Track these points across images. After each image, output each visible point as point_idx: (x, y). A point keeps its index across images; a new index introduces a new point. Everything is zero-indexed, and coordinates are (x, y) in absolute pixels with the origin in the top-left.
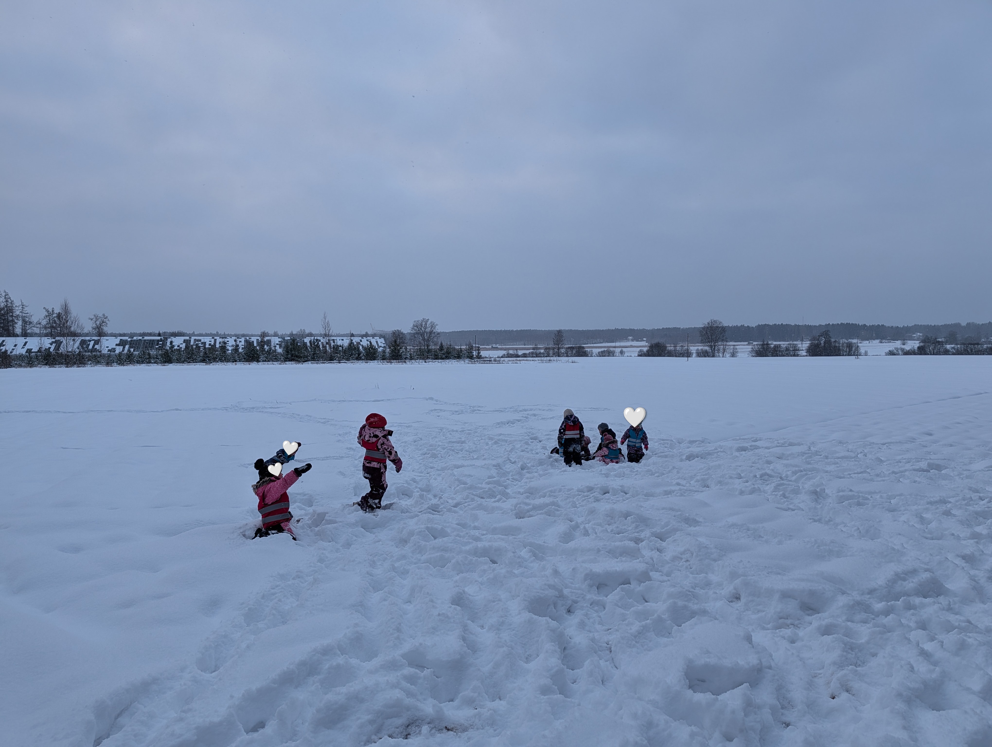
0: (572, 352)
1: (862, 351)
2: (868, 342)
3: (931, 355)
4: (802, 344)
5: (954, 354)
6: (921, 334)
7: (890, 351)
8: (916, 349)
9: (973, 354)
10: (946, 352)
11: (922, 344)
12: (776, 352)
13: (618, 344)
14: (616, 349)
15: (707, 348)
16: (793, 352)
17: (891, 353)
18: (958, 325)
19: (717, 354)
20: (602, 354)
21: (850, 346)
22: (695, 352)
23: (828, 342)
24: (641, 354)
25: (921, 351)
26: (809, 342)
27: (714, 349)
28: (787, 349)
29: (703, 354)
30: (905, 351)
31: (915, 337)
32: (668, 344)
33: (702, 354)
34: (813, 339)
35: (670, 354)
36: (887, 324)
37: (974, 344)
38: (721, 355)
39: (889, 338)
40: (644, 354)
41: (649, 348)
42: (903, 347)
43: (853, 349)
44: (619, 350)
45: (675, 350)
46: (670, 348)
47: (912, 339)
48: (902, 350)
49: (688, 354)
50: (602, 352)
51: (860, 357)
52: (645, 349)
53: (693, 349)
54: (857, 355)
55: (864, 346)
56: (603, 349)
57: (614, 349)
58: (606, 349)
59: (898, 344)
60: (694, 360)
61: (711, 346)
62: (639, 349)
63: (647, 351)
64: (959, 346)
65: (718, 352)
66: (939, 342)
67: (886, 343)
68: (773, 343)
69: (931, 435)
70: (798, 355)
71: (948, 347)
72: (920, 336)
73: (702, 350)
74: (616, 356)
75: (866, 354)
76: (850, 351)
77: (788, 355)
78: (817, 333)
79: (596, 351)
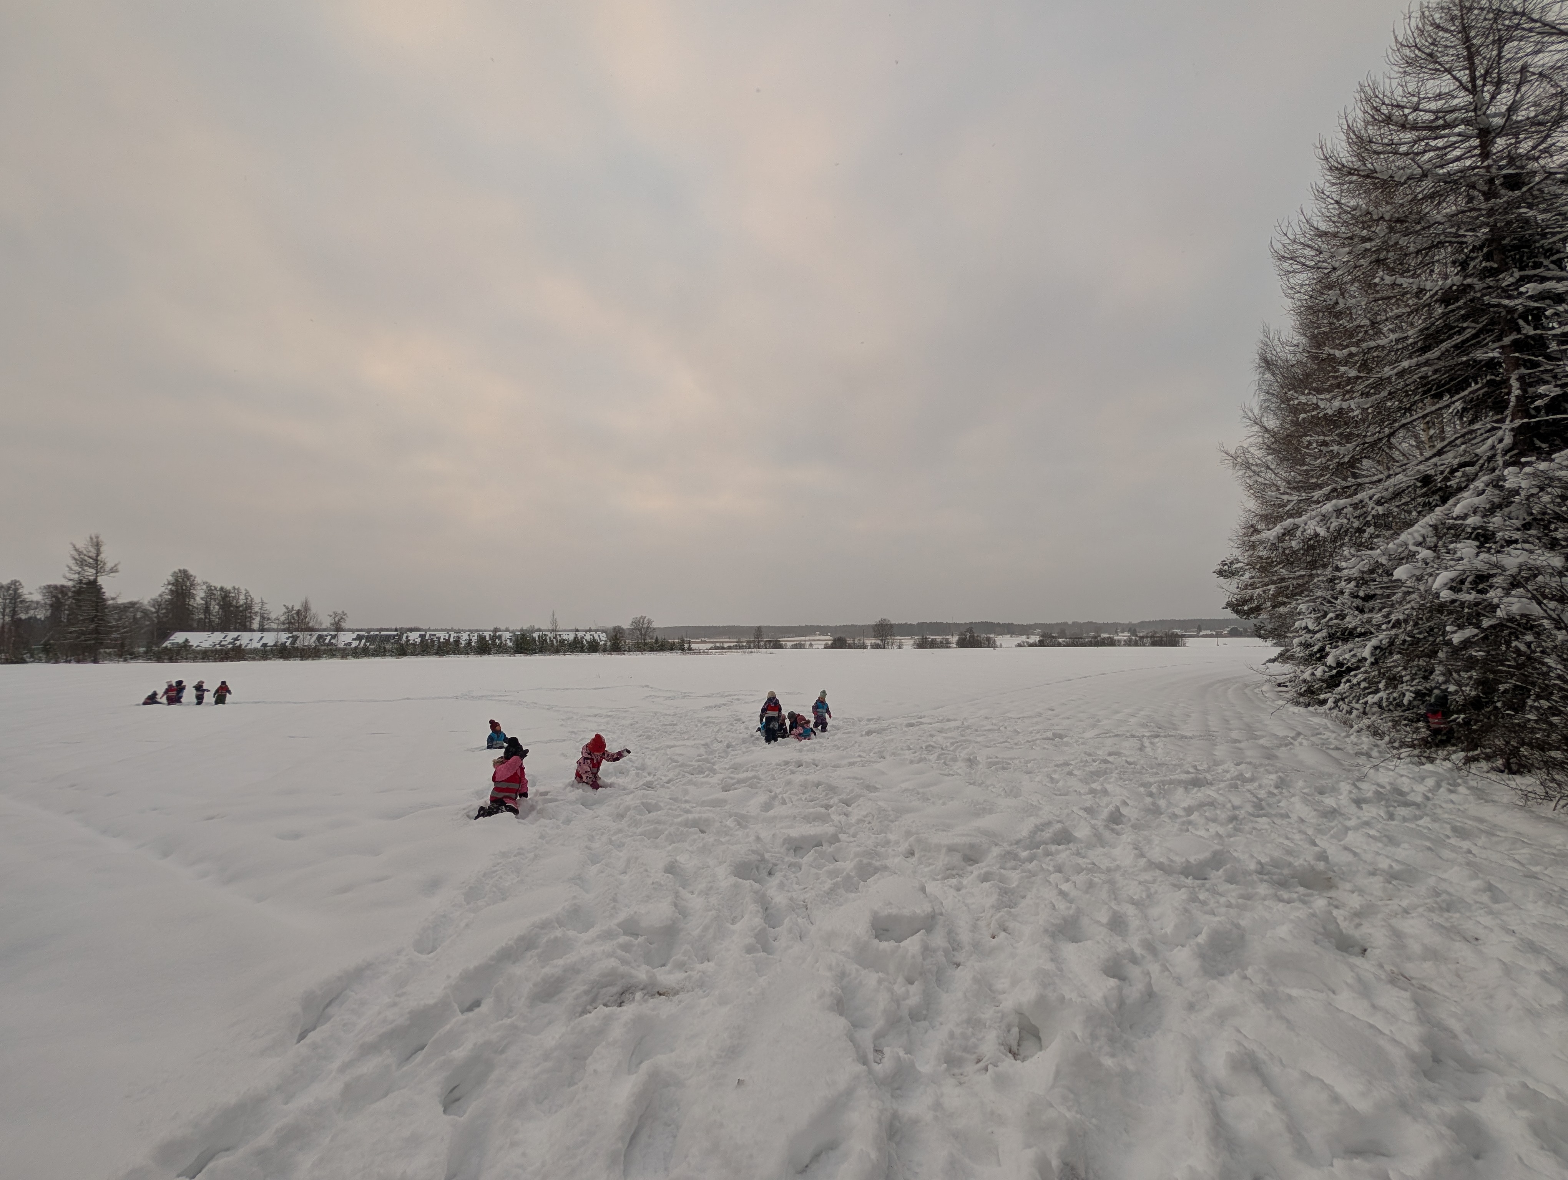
0: (770, 645)
1: (998, 644)
2: (1001, 637)
3: (1048, 646)
4: (952, 638)
5: (1064, 646)
6: (1040, 630)
8: (1037, 642)
10: (1059, 645)
11: (1041, 638)
12: (933, 645)
13: (807, 638)
14: (806, 642)
15: (879, 642)
16: (945, 645)
17: (1019, 645)
18: (1066, 624)
19: (887, 646)
20: (794, 647)
21: (989, 639)
22: (869, 645)
23: (972, 637)
24: (827, 647)
25: (1041, 644)
26: (958, 637)
27: (885, 642)
28: (941, 642)
29: (876, 646)
30: (1029, 644)
31: (1035, 633)
32: (848, 638)
34: (961, 634)
35: (850, 647)
36: (1015, 623)
37: (1079, 638)
38: (890, 647)
39: (1017, 634)
40: (829, 646)
41: (832, 642)
42: (1028, 640)
43: (992, 642)
44: (809, 643)
45: (854, 643)
46: (850, 641)
47: (1033, 634)
48: (1027, 643)
49: (864, 647)
50: (794, 645)
51: (997, 648)
52: (830, 643)
53: (868, 642)
54: (994, 647)
55: (999, 640)
56: (795, 643)
58: (798, 642)
59: (1024, 638)
60: (869, 651)
61: (882, 640)
62: (825, 642)
64: (1068, 640)
66: (1053, 637)
67: (1015, 637)
68: (930, 638)
69: (1053, 710)
70: (950, 647)
71: (1060, 640)
72: (1039, 632)
73: (875, 643)
74: (806, 648)
75: (1001, 646)
76: (989, 643)
77: (942, 647)
78: (963, 630)
79: (790, 644)
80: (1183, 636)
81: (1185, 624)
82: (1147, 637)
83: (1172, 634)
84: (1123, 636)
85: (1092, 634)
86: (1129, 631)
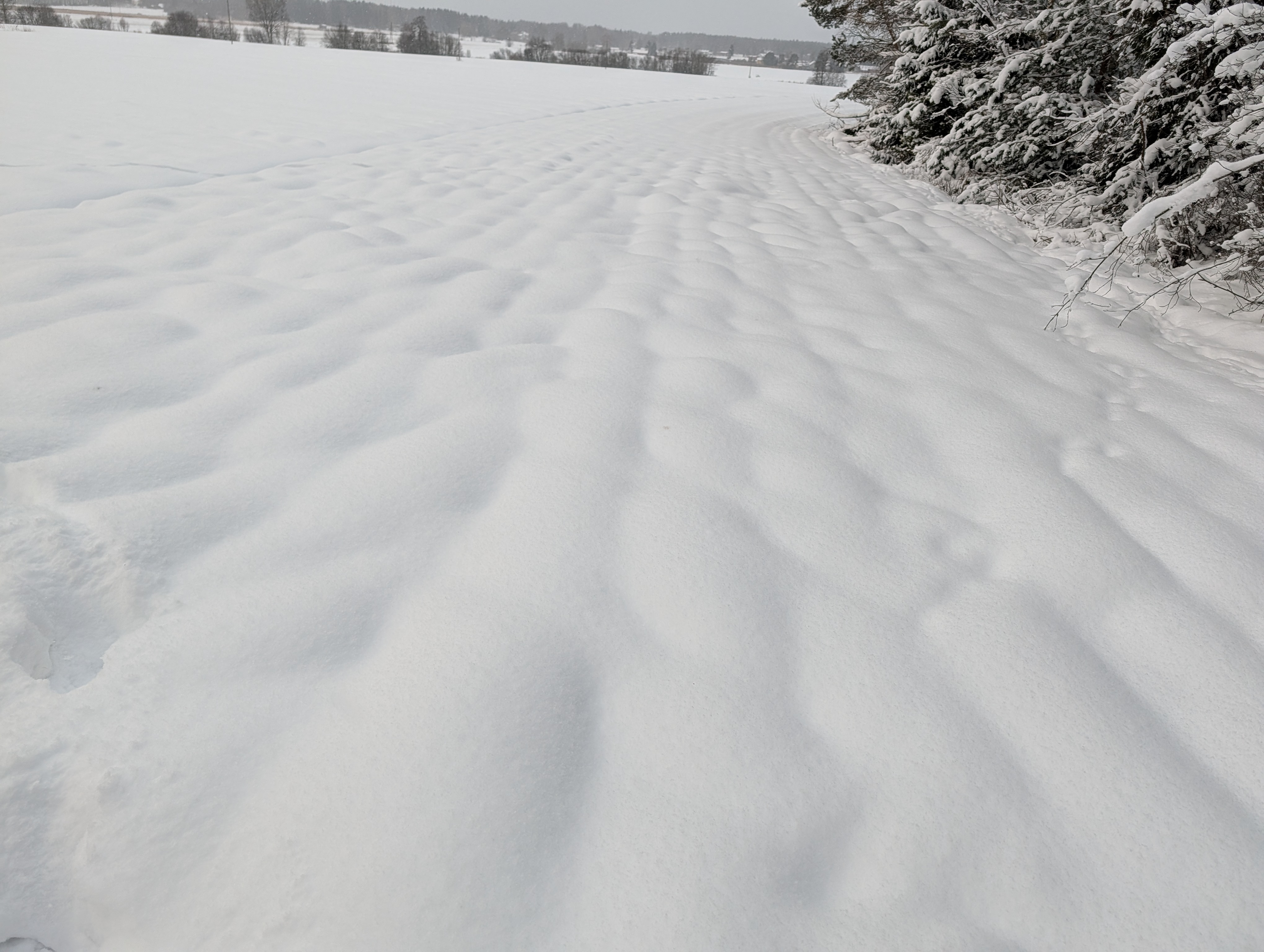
0: (31, 15)
1: (464, 50)
2: (469, 39)
3: (538, 61)
4: (391, 34)
5: (561, 62)
6: (527, 34)
7: (495, 53)
8: (523, 52)
9: (579, 64)
10: (554, 60)
11: (528, 47)
12: (358, 43)
13: (115, 10)
14: (114, 18)
15: (261, 29)
16: (379, 45)
17: (496, 56)
18: (564, 25)
19: (276, 39)
20: (88, 24)
21: (450, 42)
22: (242, 33)
23: (423, 34)
24: (157, 31)
25: (528, 56)
26: (400, 33)
27: (271, 30)
28: (373, 40)
30: (511, 54)
31: (520, 37)
32: (199, 17)
33: (253, 38)
34: (406, 27)
35: (204, 34)
36: (492, 17)
37: (581, 51)
38: (282, 41)
39: (493, 36)
40: (162, 30)
41: (168, 21)
42: (509, 48)
43: (454, 46)
44: (118, 19)
45: (212, 28)
46: (203, 23)
47: (517, 39)
48: (509, 52)
49: (232, 36)
50: (87, 20)
51: (462, 58)
52: (163, 23)
53: (240, 28)
54: (458, 56)
55: (467, 44)
56: (89, 17)
57: (110, 18)
58: (94, 16)
59: (502, 45)
60: (242, 45)
61: (266, 26)
62: (151, 22)
63: (166, 26)
64: (566, 53)
65: (278, 37)
66: (546, 46)
67: (490, 42)
68: (354, 30)
70: (387, 50)
71: (556, 53)
72: (526, 36)
73: (253, 30)
74: (113, 30)
75: (469, 55)
76: (450, 49)
77: (374, 49)
78: (409, 20)
79: (76, 18)
80: (712, 60)
81: (716, 42)
82: (669, 58)
83: (700, 55)
84: (639, 54)
85: (599, 47)
86: (646, 47)
